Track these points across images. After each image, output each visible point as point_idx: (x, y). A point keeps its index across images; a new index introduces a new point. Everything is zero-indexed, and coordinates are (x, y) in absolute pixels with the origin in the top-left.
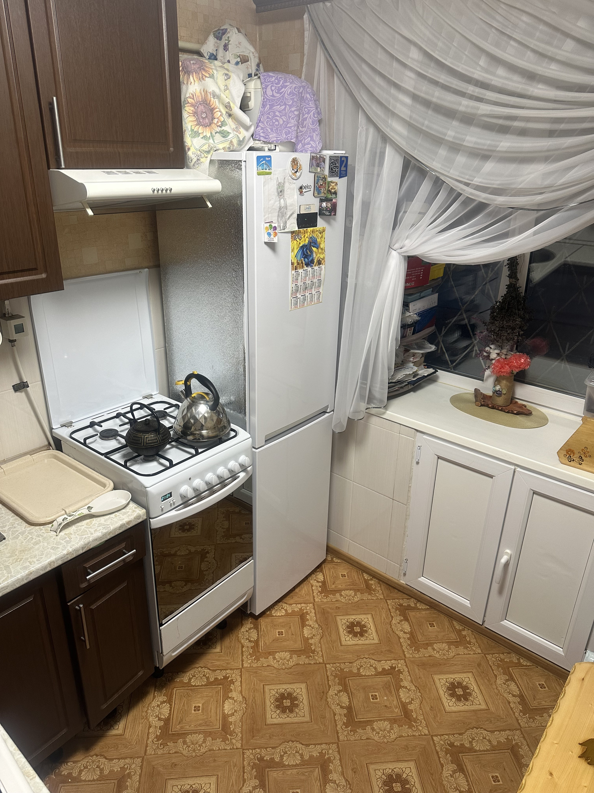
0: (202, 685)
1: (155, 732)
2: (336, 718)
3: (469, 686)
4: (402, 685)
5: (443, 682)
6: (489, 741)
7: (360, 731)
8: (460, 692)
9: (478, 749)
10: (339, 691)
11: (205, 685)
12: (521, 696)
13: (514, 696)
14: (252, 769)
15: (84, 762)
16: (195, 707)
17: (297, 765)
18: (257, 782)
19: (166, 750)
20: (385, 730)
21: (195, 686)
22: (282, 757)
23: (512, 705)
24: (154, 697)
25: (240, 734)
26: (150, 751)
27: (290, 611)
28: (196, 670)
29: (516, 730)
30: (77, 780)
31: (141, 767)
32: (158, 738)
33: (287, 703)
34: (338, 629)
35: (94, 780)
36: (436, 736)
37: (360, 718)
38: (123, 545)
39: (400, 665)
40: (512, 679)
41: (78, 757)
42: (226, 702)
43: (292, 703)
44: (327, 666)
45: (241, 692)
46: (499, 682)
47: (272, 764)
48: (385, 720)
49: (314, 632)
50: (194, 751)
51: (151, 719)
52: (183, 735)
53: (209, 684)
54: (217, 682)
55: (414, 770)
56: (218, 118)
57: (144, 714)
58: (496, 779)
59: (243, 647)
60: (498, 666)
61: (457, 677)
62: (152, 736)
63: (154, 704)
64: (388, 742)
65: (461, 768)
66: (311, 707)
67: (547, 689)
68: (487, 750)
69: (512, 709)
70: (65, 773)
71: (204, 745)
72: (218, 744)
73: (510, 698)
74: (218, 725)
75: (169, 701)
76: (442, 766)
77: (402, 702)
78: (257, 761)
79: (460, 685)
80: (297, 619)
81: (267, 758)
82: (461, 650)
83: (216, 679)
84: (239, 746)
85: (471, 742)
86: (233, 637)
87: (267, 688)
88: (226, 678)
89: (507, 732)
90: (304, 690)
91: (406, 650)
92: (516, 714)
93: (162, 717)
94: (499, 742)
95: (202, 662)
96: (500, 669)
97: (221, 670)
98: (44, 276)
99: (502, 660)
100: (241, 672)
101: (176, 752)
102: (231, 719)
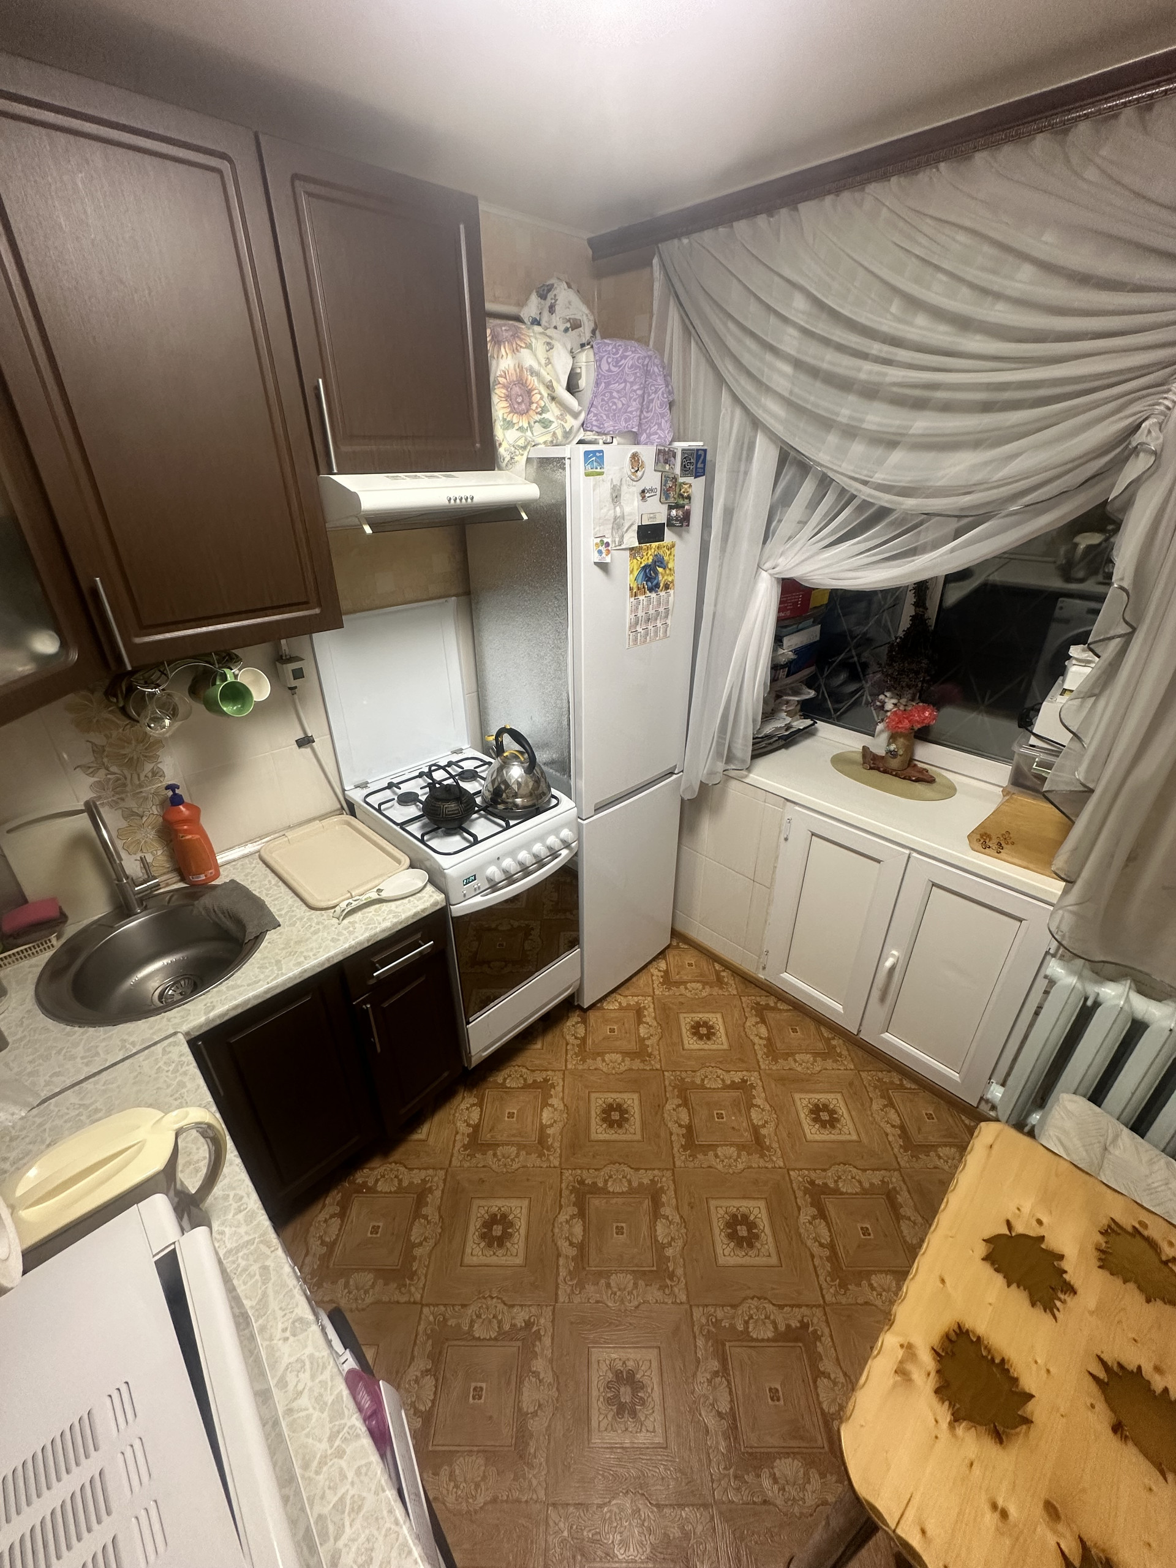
0: (518, 1088)
1: (462, 1140)
2: (673, 1139)
3: (838, 1109)
4: (754, 1102)
5: (805, 1102)
6: (860, 1182)
7: (700, 1156)
8: (825, 1116)
9: (845, 1190)
10: (679, 1106)
11: (522, 1088)
12: (902, 1128)
13: (893, 1126)
14: (571, 1193)
15: (382, 1170)
16: (509, 1113)
17: (623, 1193)
18: (576, 1211)
19: (474, 1161)
20: (730, 1158)
21: (510, 1088)
22: (606, 1181)
23: (891, 1138)
24: (463, 1098)
25: (558, 1150)
26: (455, 1162)
27: (624, 1004)
28: (513, 1069)
29: (895, 1170)
30: (372, 1190)
31: (445, 1180)
32: (465, 1147)
33: (615, 1116)
34: (680, 1029)
35: (391, 1192)
36: (794, 1170)
37: (702, 1140)
38: (419, 935)
39: (753, 1078)
40: (891, 1104)
41: (376, 1163)
42: (545, 1110)
43: (621, 1116)
44: (666, 1073)
45: (563, 1099)
46: (875, 1107)
47: (595, 1190)
48: (731, 1145)
49: (652, 1031)
50: (505, 1165)
51: (458, 1124)
52: (494, 1146)
53: (526, 1086)
54: (535, 1085)
55: (764, 1211)
56: (537, 403)
57: (451, 1117)
58: (865, 1231)
59: (567, 1044)
60: (875, 1087)
61: (823, 1098)
62: (458, 1145)
63: (463, 1106)
64: (734, 1172)
65: (822, 1214)
66: (644, 1124)
67: (936, 1120)
68: (857, 1194)
69: (889, 1142)
70: (359, 1181)
71: (517, 1160)
72: (533, 1160)
73: (889, 1129)
74: (534, 1137)
75: (480, 1105)
76: (799, 1209)
77: (753, 1124)
78: (576, 1185)
79: (826, 1107)
80: (632, 1014)
81: (589, 1181)
82: (829, 1064)
83: (535, 1081)
84: (557, 1164)
85: (836, 1182)
86: (557, 1031)
87: (593, 1096)
88: (546, 1080)
89: (882, 1172)
90: (637, 1102)
91: (761, 1060)
92: (896, 1150)
93: (471, 1122)
94: (872, 1184)
95: (519, 1061)
96: (877, 1091)
97: (541, 1071)
98: (317, 611)
99: (879, 1080)
100: (564, 1074)
101: (484, 1167)
102: (549, 1131)
